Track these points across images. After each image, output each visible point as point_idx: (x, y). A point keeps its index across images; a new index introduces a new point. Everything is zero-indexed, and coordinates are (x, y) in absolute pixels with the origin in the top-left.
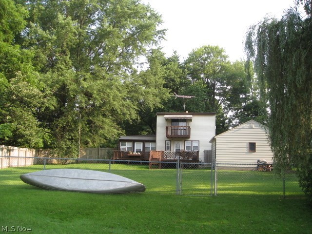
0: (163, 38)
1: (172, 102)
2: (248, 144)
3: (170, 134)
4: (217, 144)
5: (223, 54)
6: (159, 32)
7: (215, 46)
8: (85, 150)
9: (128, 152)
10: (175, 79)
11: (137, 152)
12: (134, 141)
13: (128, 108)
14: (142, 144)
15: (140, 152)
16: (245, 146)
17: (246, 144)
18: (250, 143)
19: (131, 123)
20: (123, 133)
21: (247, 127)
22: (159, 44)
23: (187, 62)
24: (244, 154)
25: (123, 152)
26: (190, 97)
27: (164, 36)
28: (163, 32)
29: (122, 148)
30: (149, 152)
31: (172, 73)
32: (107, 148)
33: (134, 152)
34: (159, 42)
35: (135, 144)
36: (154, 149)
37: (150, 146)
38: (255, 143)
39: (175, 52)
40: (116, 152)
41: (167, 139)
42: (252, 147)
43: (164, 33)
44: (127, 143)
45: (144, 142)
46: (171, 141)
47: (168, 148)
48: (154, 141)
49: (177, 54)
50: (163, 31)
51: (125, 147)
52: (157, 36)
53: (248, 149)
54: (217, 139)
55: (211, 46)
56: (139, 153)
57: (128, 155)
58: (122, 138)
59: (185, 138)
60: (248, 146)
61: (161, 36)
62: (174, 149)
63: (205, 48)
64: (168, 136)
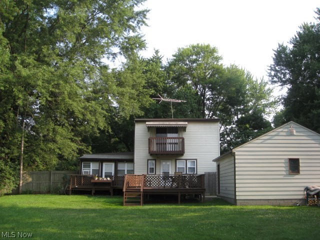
0: (144, 22)
1: (153, 112)
2: (287, 161)
3: (155, 150)
4: (236, 161)
5: (216, 55)
6: (138, 14)
7: (206, 44)
8: (31, 175)
9: (92, 178)
10: (158, 84)
11: (106, 177)
12: (101, 161)
13: (94, 112)
14: (113, 164)
15: (111, 177)
16: (283, 165)
17: (283, 161)
18: (290, 160)
19: (98, 135)
20: (89, 151)
21: (284, 134)
22: (138, 31)
23: (172, 64)
24: (281, 177)
25: (85, 177)
26: (180, 101)
27: (144, 20)
28: (143, 13)
29: (84, 171)
30: (124, 177)
31: (154, 76)
32: (63, 172)
33: (102, 176)
34: (137, 28)
35: (104, 164)
36: (131, 172)
37: (125, 167)
38: (298, 160)
39: (157, 52)
40: (73, 178)
41: (150, 158)
42: (294, 166)
43: (145, 16)
44: (91, 164)
45: (116, 162)
46: (155, 160)
47: (152, 170)
48: (131, 161)
49: (159, 54)
50: (144, 11)
51: (89, 170)
52: (135, 20)
53: (288, 169)
54: (236, 154)
55: (200, 45)
56: (109, 179)
57: (92, 181)
58: (85, 156)
59: (177, 155)
60: (288, 165)
61: (141, 19)
62: (160, 172)
63: (194, 47)
64: (151, 154)
